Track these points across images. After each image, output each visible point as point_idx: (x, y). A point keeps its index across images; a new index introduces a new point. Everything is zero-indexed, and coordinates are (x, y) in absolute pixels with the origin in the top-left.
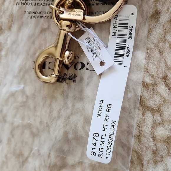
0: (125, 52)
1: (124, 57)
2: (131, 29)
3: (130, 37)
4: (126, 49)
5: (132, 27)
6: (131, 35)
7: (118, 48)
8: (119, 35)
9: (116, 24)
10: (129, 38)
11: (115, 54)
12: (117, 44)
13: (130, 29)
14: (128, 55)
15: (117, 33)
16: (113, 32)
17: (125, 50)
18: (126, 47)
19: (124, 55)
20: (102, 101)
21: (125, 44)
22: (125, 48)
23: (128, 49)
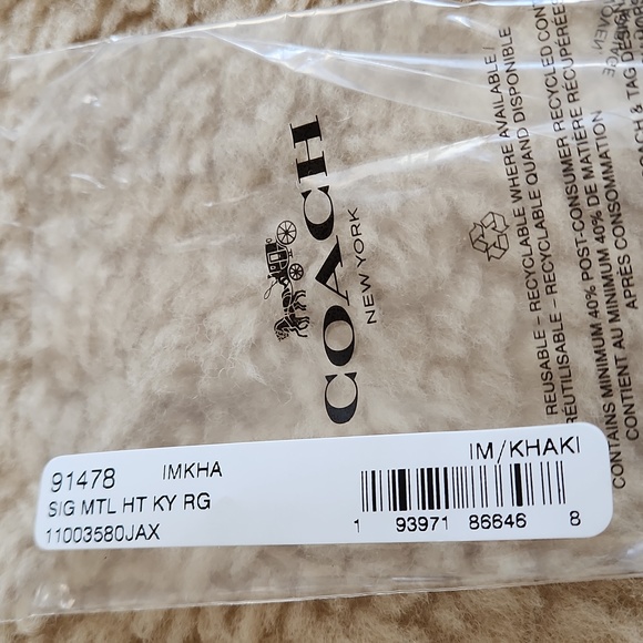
0: (414, 511)
1: (395, 509)
2: (514, 520)
3: (479, 521)
4: (428, 513)
5: (521, 523)
6: (486, 524)
7: (429, 476)
8: (483, 470)
9: (525, 454)
10: (473, 520)
11: (402, 472)
12: (445, 469)
13: (510, 516)
14: (404, 525)
15: (490, 463)
16: (490, 445)
17: (424, 508)
18: (435, 512)
19: (403, 507)
20: (218, 471)
21: (447, 507)
22: (431, 507)
23: (431, 522)
